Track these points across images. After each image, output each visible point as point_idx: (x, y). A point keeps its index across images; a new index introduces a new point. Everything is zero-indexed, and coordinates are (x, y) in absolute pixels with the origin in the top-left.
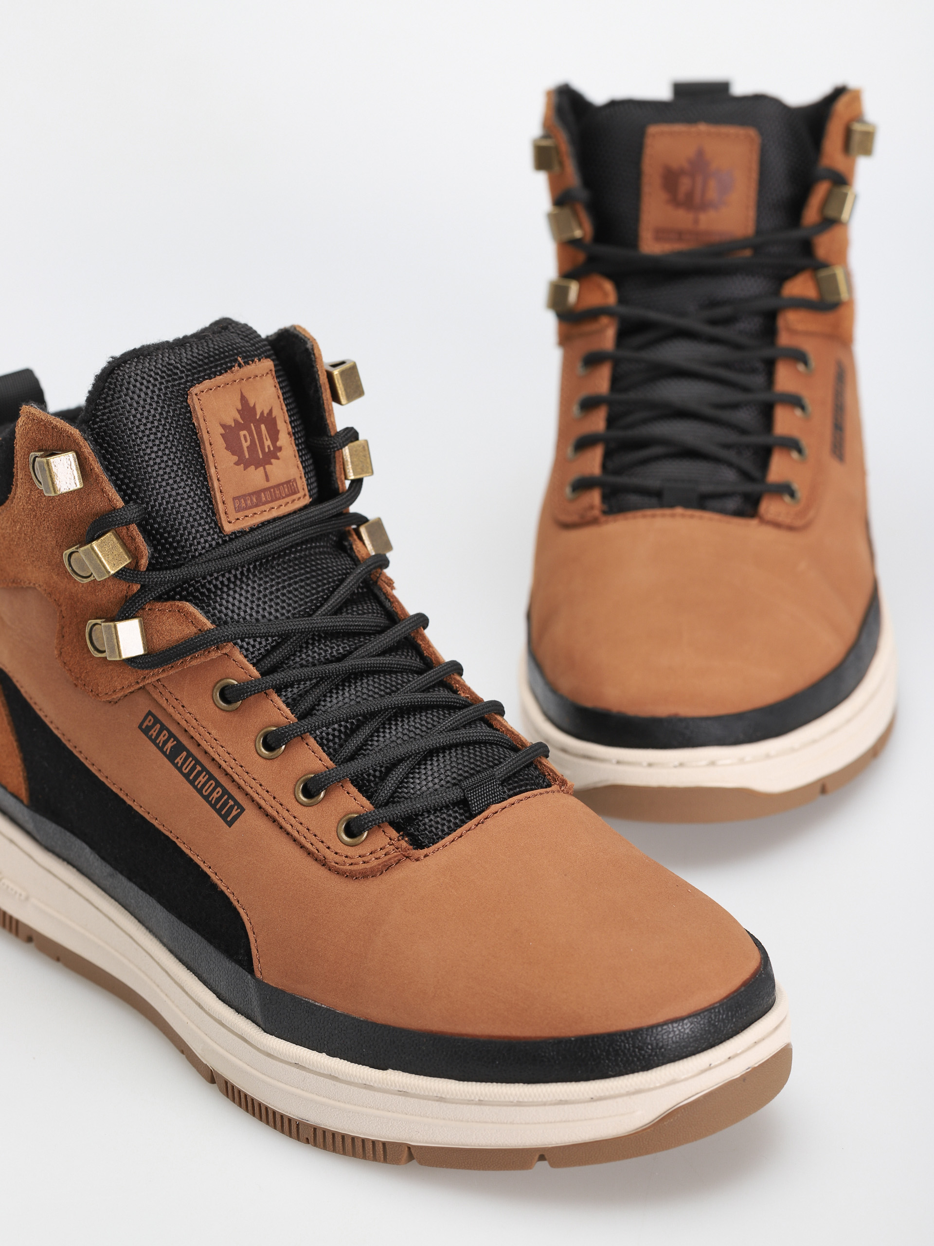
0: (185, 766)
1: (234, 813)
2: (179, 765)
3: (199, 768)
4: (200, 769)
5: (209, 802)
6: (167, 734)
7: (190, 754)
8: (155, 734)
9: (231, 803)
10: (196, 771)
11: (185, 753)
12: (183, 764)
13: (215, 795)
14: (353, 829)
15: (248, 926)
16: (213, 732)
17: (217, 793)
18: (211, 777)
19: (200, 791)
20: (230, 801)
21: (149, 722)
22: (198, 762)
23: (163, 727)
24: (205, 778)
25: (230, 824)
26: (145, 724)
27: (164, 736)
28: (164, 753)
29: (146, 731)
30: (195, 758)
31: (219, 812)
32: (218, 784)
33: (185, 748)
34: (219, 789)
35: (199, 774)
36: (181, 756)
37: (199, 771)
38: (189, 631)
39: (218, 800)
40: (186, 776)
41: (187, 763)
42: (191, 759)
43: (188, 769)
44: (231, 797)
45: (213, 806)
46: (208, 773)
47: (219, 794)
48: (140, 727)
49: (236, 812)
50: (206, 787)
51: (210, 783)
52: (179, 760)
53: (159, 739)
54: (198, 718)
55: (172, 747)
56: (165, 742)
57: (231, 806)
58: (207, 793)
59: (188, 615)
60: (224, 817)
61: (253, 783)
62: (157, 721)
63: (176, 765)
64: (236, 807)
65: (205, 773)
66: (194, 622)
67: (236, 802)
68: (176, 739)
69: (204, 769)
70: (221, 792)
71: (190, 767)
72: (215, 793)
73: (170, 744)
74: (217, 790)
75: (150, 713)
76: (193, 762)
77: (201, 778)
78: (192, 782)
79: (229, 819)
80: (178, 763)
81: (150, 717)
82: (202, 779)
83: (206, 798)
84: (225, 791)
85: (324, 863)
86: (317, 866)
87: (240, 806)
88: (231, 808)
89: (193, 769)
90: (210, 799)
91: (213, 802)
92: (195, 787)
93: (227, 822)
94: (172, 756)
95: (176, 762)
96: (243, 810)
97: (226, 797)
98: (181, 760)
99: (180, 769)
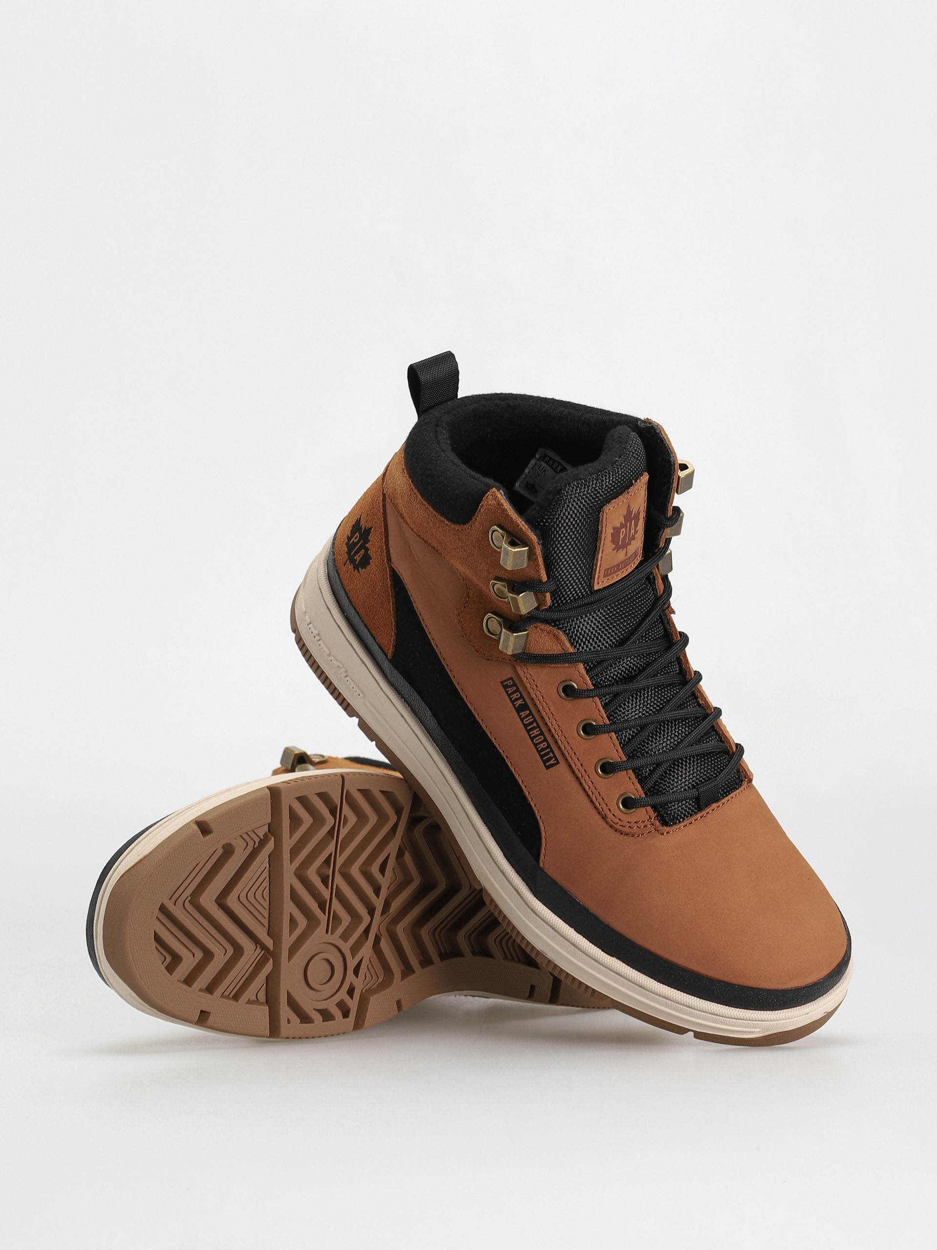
0: (526, 719)
1: (552, 762)
2: (522, 717)
3: (535, 724)
4: (536, 726)
5: (537, 749)
6: (519, 695)
7: (531, 714)
8: (511, 691)
9: (551, 755)
10: (533, 726)
11: (528, 712)
12: (525, 717)
13: (542, 746)
14: (628, 803)
15: (543, 834)
16: (552, 709)
17: (544, 745)
18: (542, 733)
19: (532, 739)
20: (551, 753)
21: (509, 683)
22: (535, 720)
23: (517, 690)
24: (538, 733)
25: (548, 768)
26: (506, 683)
27: (517, 696)
28: (514, 706)
29: (506, 687)
30: (534, 717)
31: (542, 757)
32: (545, 740)
33: (528, 709)
34: (545, 743)
35: (534, 728)
36: (525, 712)
37: (534, 726)
39: (543, 750)
40: (526, 726)
41: (528, 718)
42: (531, 717)
43: (527, 722)
44: (552, 751)
45: (539, 752)
46: (540, 730)
47: (544, 746)
48: (502, 683)
49: (553, 762)
50: (537, 739)
51: (540, 737)
52: (523, 714)
53: (513, 695)
54: (544, 696)
55: (520, 704)
56: (516, 700)
57: (551, 757)
58: (536, 742)
59: (557, 638)
60: (545, 762)
61: (570, 751)
62: (514, 684)
63: (520, 716)
64: (554, 759)
65: (538, 729)
66: (561, 643)
67: (555, 756)
68: (524, 700)
69: (538, 726)
70: (546, 745)
71: (529, 721)
72: (542, 744)
73: (519, 702)
74: (544, 743)
75: (511, 678)
76: (532, 720)
77: (535, 731)
78: (528, 731)
79: (547, 764)
80: (521, 715)
81: (511, 681)
82: (535, 732)
83: (535, 745)
84: (549, 746)
85: (604, 818)
86: (599, 817)
87: (556, 759)
88: (551, 758)
89: (531, 723)
90: (538, 747)
91: (539, 749)
92: (530, 735)
93: (545, 765)
94: (519, 710)
95: (520, 714)
96: (558, 763)
97: (549, 750)
98: (524, 714)
99: (522, 720)
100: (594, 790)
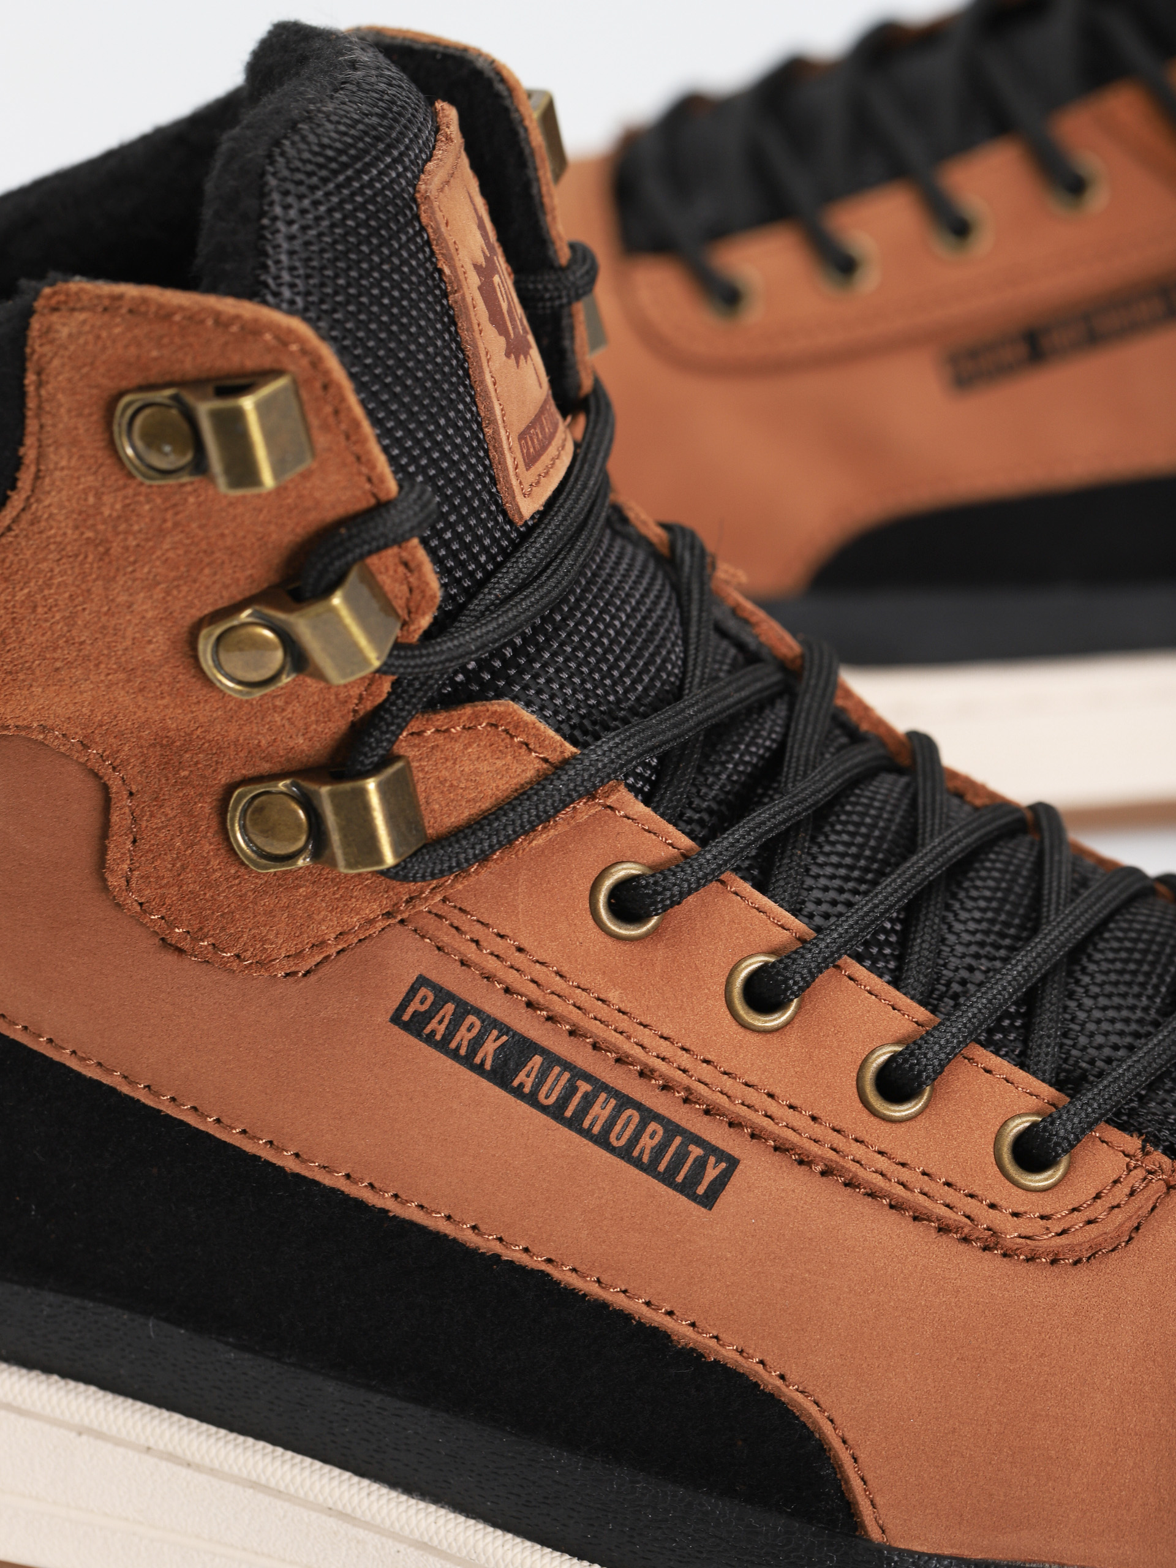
0: (545, 1089)
1: (711, 1173)
2: (527, 1090)
3: (584, 1087)
4: (589, 1088)
5: (637, 1163)
6: (478, 1023)
7: (552, 1059)
8: (443, 1027)
9: (696, 1151)
10: (579, 1095)
11: (537, 1060)
12: (537, 1085)
13: (647, 1143)
14: (1039, 1150)
16: (613, 996)
17: (652, 1137)
18: (625, 1102)
19: (602, 1141)
20: (692, 1148)
21: (422, 1003)
22: (579, 1073)
23: (464, 1009)
24: (610, 1107)
25: (708, 1200)
26: (410, 1011)
27: (469, 1030)
28: (479, 1069)
29: (415, 1026)
30: (567, 1066)
31: (667, 1178)
32: (648, 1115)
33: (535, 1047)
34: (653, 1126)
35: (588, 1101)
36: (527, 1068)
37: (586, 1095)
38: (528, 769)
39: (659, 1151)
40: (556, 1112)
41: (550, 1081)
42: (557, 1070)
43: (554, 1096)
44: (692, 1139)
45: (650, 1169)
46: (614, 1092)
47: (657, 1138)
48: (396, 1019)
49: (717, 1172)
50: (617, 1128)
51: (624, 1116)
52: (525, 1078)
53: (458, 1038)
54: (565, 970)
55: (497, 1052)
56: (476, 1044)
57: (698, 1159)
58: (623, 1142)
59: (508, 730)
60: (687, 1189)
61: (752, 1096)
62: (443, 996)
63: (518, 1092)
64: (713, 1160)
65: (604, 1095)
66: (533, 743)
67: (711, 1149)
68: (504, 1029)
69: (601, 1087)
70: (661, 1132)
71: (558, 1089)
72: (646, 1136)
73: (490, 1047)
74: (649, 1130)
75: (420, 982)
76: (567, 1075)
77: (596, 1109)
78: (574, 1124)
79: (701, 1190)
80: (522, 1085)
81: (423, 991)
82: (601, 1111)
83: (625, 1154)
84: (672, 1129)
85: (991, 1242)
86: (970, 1256)
87: (722, 1156)
88: (700, 1165)
89: (571, 1090)
90: (636, 1153)
91: (645, 1160)
92: (587, 1134)
93: (693, 1197)
94: (503, 1073)
95: (516, 1083)
96: (733, 1163)
97: (678, 1140)
98: (528, 1076)
99: (532, 1099)
100: (905, 1175)
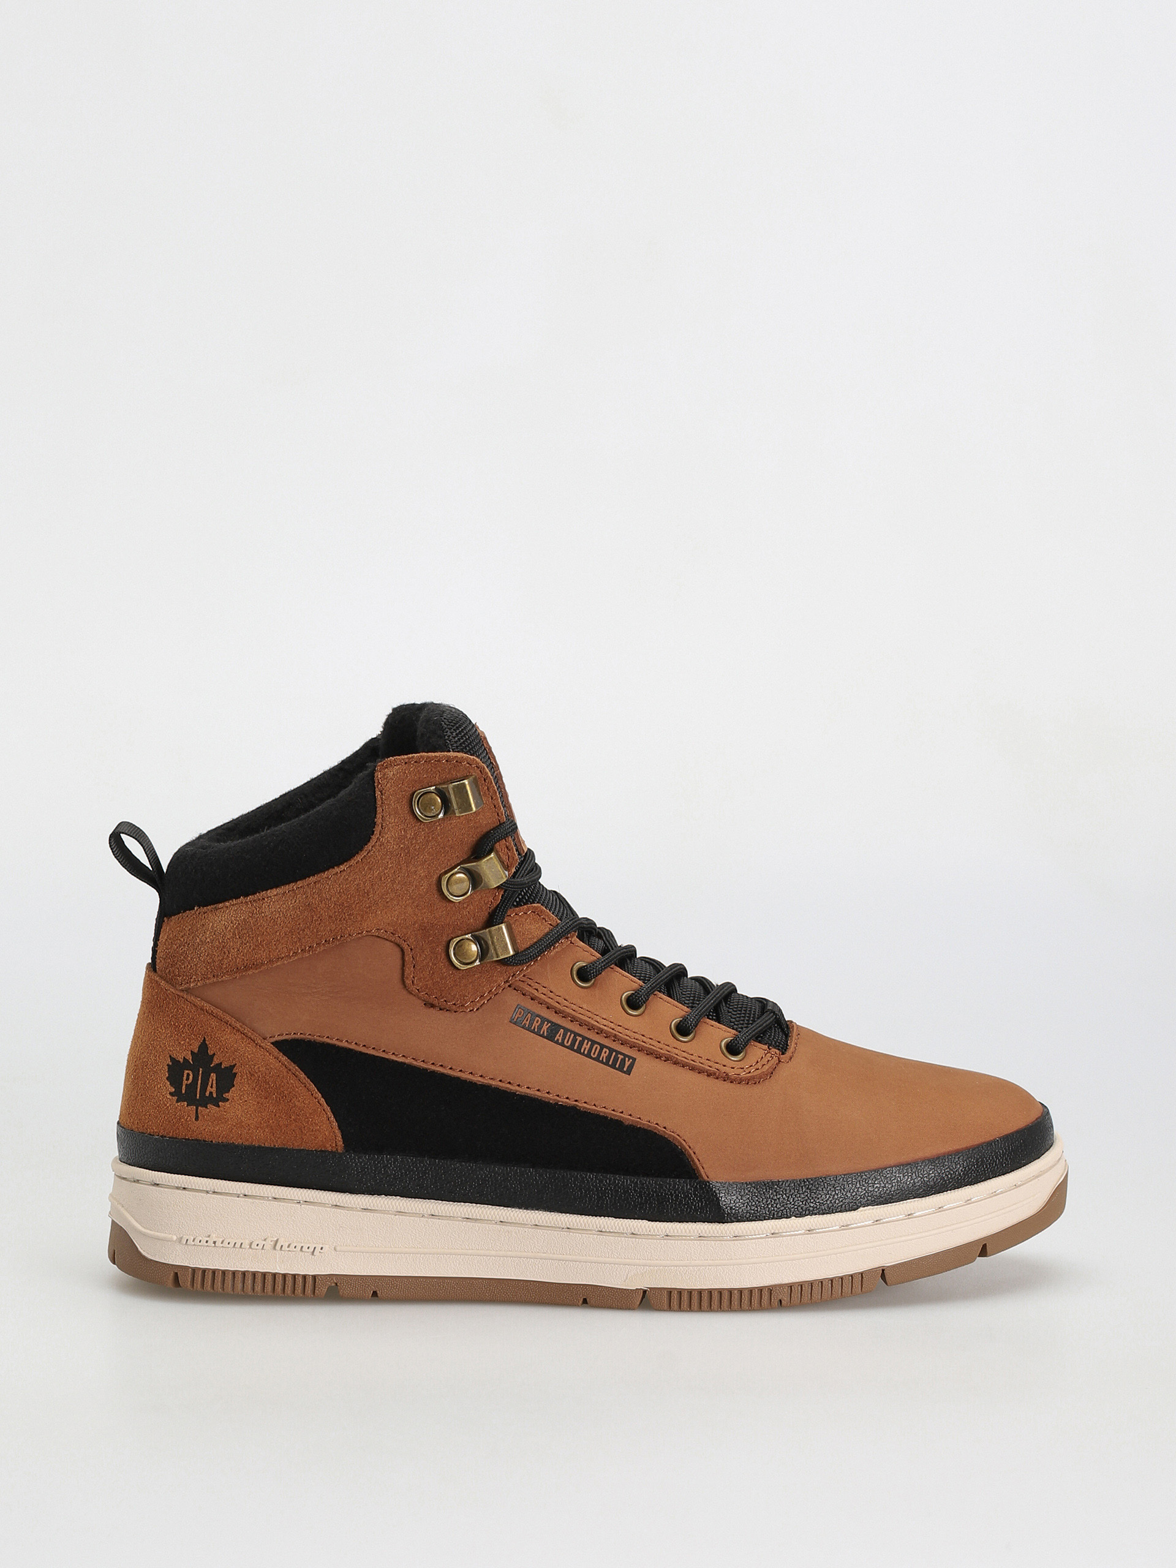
0: (566, 1040)
1: (627, 1064)
2: (560, 1041)
3: (579, 1038)
4: (581, 1039)
5: (602, 1062)
6: (540, 1020)
7: (566, 1030)
8: (528, 1022)
9: (621, 1057)
10: (578, 1041)
11: (562, 1031)
12: (563, 1040)
13: (604, 1055)
14: (735, 1048)
16: (585, 1006)
17: (605, 1053)
18: (594, 1042)
19: (588, 1056)
20: (619, 1056)
21: (520, 1014)
22: (576, 1034)
23: (535, 1015)
24: (589, 1045)
25: (628, 1072)
26: (516, 1017)
27: (537, 1022)
28: (542, 1036)
29: (519, 1022)
30: (572, 1032)
31: (613, 1066)
32: (602, 1046)
33: (560, 1027)
34: (605, 1050)
35: (581, 1043)
36: (559, 1034)
37: (580, 1041)
39: (609, 1058)
40: (571, 1048)
41: (567, 1038)
42: (569, 1033)
43: (570, 1042)
44: (618, 1053)
45: (607, 1064)
46: (589, 1040)
47: (607, 1053)
48: (512, 1020)
49: (629, 1062)
50: (593, 1051)
51: (594, 1047)
52: (559, 1037)
53: (533, 1026)
54: (567, 998)
55: (548, 1029)
56: (540, 1028)
57: (622, 1059)
58: (596, 1056)
60: (621, 1069)
61: (637, 1036)
62: (527, 1011)
63: (557, 1042)
64: (627, 1059)
65: (586, 1041)
67: (626, 1056)
68: (549, 1022)
69: (584, 1038)
70: (608, 1051)
71: (570, 1040)
72: (603, 1053)
73: (545, 1027)
74: (604, 1051)
75: (519, 1005)
76: (573, 1035)
78: (578, 1051)
79: (625, 1069)
80: (558, 1040)
81: (520, 1010)
82: (586, 1046)
83: (597, 1059)
84: (611, 1050)
85: (726, 1078)
86: (719, 1083)
87: (630, 1057)
88: (623, 1061)
89: (575, 1040)
90: (601, 1059)
91: (604, 1061)
92: (583, 1054)
93: (624, 1072)
94: (551, 1037)
95: (556, 1039)
96: (634, 1060)
97: (614, 1053)
98: (560, 1036)
99: (562, 1044)
100: (693, 1058)
